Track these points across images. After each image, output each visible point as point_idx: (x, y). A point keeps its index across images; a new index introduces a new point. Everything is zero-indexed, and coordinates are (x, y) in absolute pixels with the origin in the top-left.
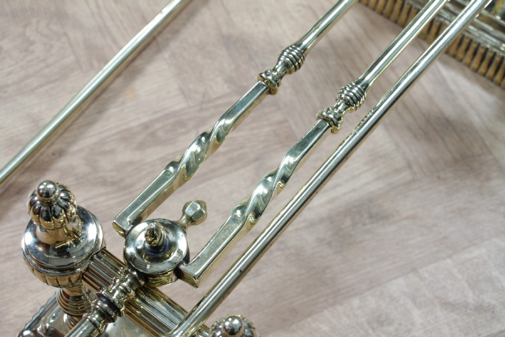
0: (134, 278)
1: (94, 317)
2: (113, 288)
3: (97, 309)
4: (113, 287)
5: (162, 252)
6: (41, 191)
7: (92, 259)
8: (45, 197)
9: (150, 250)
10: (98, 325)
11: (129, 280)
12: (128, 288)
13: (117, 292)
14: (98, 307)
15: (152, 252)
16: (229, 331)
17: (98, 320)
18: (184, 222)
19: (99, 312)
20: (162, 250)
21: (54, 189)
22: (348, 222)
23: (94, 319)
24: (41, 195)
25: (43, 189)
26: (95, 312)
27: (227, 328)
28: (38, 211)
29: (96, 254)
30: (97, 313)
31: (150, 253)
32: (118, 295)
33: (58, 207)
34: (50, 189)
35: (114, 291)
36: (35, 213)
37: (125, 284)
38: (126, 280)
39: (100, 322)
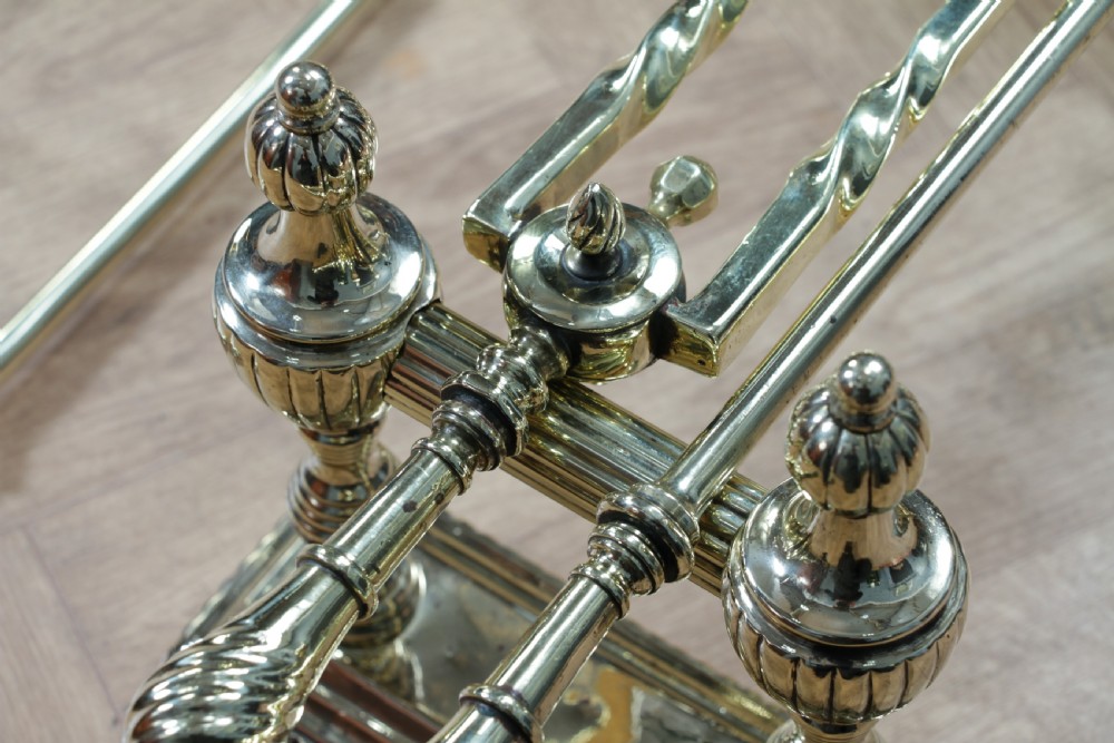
0: (544, 347)
1: (446, 443)
2: (490, 372)
3: (452, 423)
4: (488, 366)
5: (613, 275)
6: (289, 92)
7: (413, 323)
8: (302, 104)
9: (580, 273)
10: (458, 469)
11: (530, 352)
12: (531, 371)
13: (503, 381)
14: (452, 417)
15: (585, 278)
16: (856, 393)
17: (457, 454)
18: (662, 209)
19: (460, 432)
20: (611, 271)
21: (324, 85)
22: (1039, 344)
23: (446, 449)
24: (290, 99)
25: (294, 85)
26: (448, 430)
27: (851, 385)
28: (277, 156)
29: (423, 310)
30: (453, 435)
31: (580, 281)
32: (507, 387)
33: (334, 137)
34: (313, 82)
35: (496, 378)
36: (269, 163)
37: (521, 360)
38: (523, 352)
39: (463, 457)
